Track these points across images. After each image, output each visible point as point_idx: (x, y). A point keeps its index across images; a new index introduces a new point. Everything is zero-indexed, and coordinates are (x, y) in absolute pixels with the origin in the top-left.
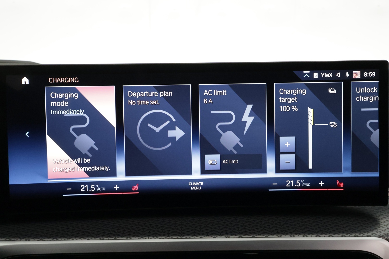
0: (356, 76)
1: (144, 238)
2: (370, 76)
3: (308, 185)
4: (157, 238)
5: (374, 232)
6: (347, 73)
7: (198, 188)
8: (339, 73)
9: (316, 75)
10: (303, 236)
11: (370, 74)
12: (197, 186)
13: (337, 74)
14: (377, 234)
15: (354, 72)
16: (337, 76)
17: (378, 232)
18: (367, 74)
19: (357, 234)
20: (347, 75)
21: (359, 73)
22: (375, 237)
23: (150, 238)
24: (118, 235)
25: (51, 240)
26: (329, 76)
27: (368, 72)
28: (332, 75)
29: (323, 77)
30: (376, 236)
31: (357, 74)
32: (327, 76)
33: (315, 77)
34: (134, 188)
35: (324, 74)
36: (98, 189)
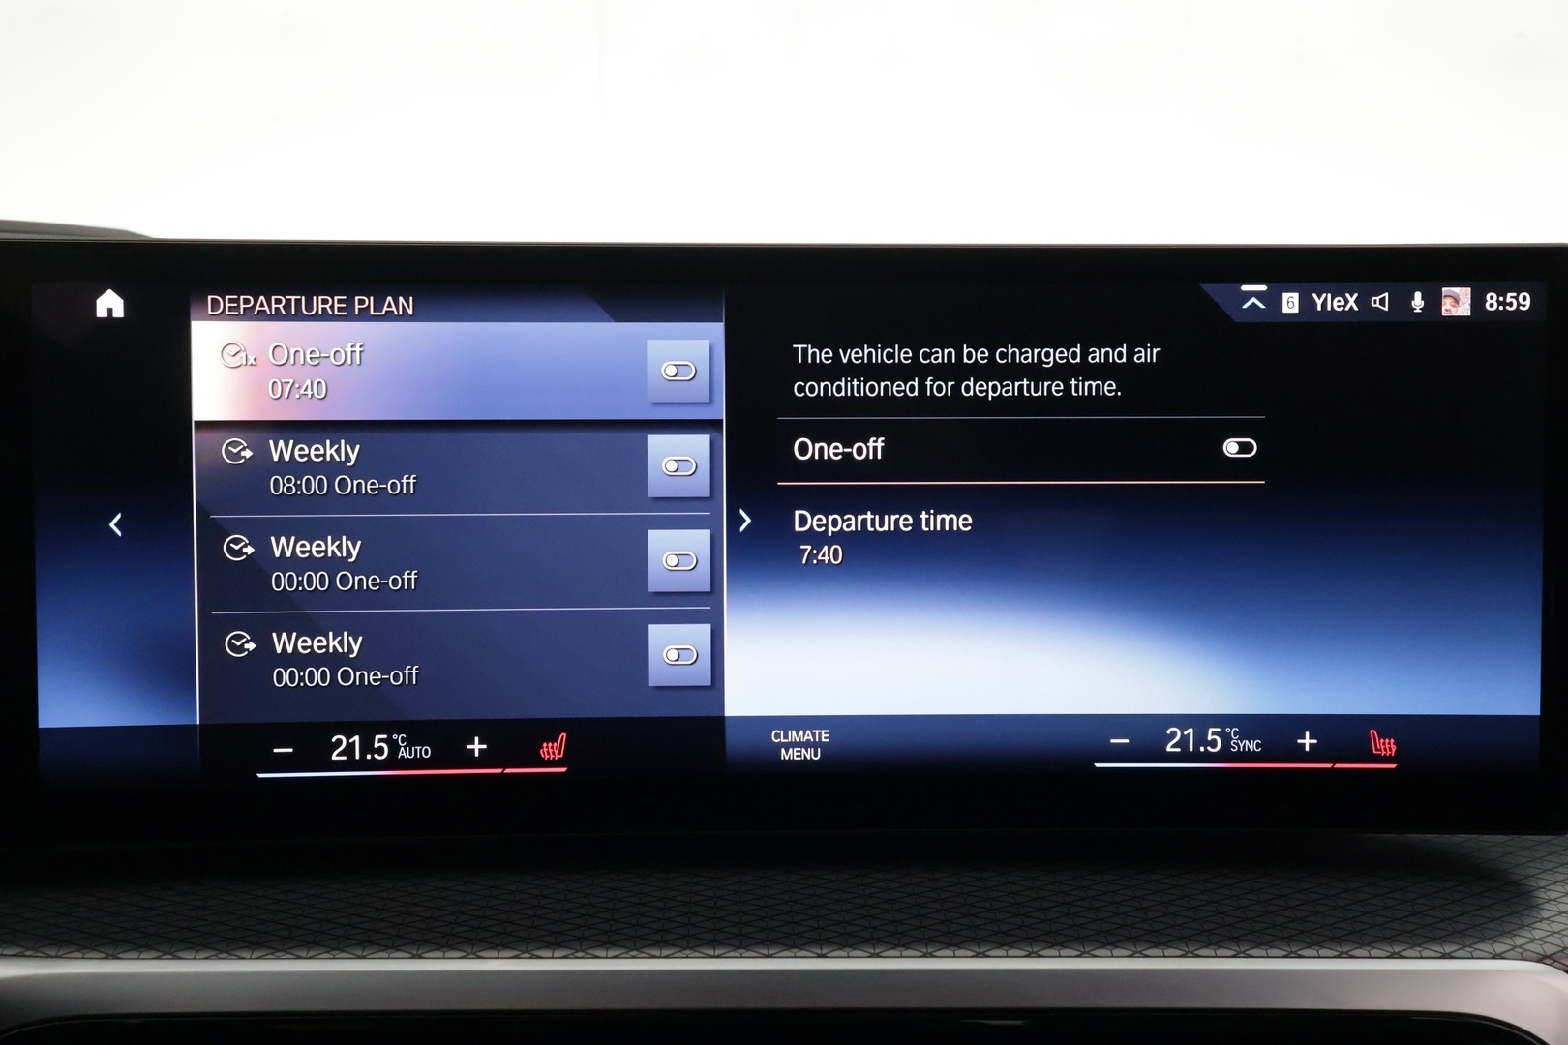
0: (1454, 306)
1: (587, 954)
2: (1508, 308)
3: (1252, 746)
4: (642, 952)
5: (1519, 941)
6: (1418, 295)
7: (807, 751)
8: (1386, 295)
9: (1291, 303)
10: (1232, 953)
11: (1508, 300)
12: (806, 745)
13: (1378, 298)
14: (1530, 947)
15: (1444, 289)
16: (1378, 305)
17: (1534, 940)
18: (1498, 301)
19: (1448, 949)
20: (1418, 302)
21: (1464, 294)
22: (1523, 959)
23: (611, 953)
24: (480, 941)
25: (207, 955)
26: (1345, 306)
27: (1502, 293)
28: (1355, 302)
29: (1319, 308)
30: (1527, 954)
31: (1456, 300)
32: (1337, 304)
33: (1286, 310)
34: (552, 750)
35: (1326, 299)
36: (402, 753)
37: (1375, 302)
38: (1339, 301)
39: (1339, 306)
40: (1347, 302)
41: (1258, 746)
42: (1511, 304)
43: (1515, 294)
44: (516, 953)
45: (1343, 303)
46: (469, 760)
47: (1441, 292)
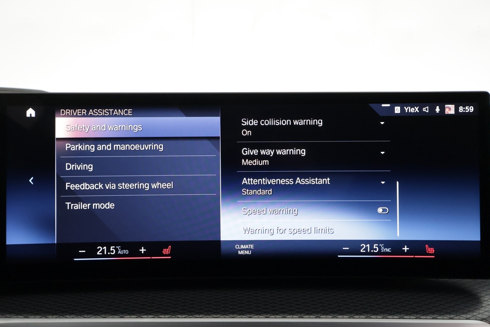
0: (449, 111)
2: (466, 111)
3: (388, 250)
5: (475, 314)
6: (438, 107)
7: (247, 252)
8: (428, 107)
9: (397, 110)
11: (466, 109)
12: (246, 249)
13: (425, 108)
14: (479, 316)
15: (446, 105)
16: (425, 110)
17: (480, 314)
18: (463, 109)
19: (452, 316)
20: (438, 110)
21: (452, 107)
22: (476, 320)
25: (56, 317)
26: (415, 111)
27: (464, 106)
28: (418, 109)
29: (407, 111)
30: (477, 318)
31: (450, 109)
32: (412, 110)
33: (396, 112)
34: (166, 251)
35: (409, 108)
36: (119, 252)
37: (424, 109)
38: (413, 109)
39: (413, 111)
40: (415, 109)
41: (390, 250)
42: (467, 110)
43: (468, 107)
44: (153, 316)
45: (414, 110)
46: (140, 254)
47: (445, 106)
